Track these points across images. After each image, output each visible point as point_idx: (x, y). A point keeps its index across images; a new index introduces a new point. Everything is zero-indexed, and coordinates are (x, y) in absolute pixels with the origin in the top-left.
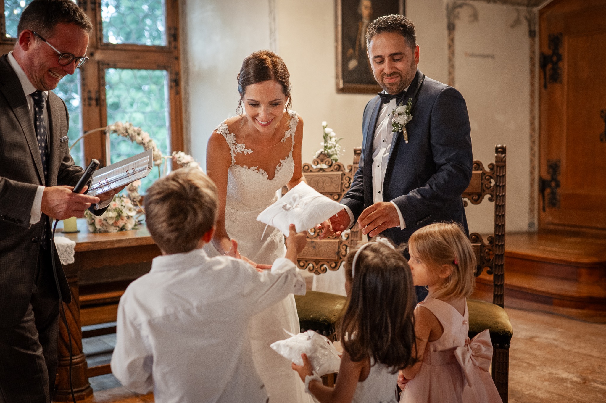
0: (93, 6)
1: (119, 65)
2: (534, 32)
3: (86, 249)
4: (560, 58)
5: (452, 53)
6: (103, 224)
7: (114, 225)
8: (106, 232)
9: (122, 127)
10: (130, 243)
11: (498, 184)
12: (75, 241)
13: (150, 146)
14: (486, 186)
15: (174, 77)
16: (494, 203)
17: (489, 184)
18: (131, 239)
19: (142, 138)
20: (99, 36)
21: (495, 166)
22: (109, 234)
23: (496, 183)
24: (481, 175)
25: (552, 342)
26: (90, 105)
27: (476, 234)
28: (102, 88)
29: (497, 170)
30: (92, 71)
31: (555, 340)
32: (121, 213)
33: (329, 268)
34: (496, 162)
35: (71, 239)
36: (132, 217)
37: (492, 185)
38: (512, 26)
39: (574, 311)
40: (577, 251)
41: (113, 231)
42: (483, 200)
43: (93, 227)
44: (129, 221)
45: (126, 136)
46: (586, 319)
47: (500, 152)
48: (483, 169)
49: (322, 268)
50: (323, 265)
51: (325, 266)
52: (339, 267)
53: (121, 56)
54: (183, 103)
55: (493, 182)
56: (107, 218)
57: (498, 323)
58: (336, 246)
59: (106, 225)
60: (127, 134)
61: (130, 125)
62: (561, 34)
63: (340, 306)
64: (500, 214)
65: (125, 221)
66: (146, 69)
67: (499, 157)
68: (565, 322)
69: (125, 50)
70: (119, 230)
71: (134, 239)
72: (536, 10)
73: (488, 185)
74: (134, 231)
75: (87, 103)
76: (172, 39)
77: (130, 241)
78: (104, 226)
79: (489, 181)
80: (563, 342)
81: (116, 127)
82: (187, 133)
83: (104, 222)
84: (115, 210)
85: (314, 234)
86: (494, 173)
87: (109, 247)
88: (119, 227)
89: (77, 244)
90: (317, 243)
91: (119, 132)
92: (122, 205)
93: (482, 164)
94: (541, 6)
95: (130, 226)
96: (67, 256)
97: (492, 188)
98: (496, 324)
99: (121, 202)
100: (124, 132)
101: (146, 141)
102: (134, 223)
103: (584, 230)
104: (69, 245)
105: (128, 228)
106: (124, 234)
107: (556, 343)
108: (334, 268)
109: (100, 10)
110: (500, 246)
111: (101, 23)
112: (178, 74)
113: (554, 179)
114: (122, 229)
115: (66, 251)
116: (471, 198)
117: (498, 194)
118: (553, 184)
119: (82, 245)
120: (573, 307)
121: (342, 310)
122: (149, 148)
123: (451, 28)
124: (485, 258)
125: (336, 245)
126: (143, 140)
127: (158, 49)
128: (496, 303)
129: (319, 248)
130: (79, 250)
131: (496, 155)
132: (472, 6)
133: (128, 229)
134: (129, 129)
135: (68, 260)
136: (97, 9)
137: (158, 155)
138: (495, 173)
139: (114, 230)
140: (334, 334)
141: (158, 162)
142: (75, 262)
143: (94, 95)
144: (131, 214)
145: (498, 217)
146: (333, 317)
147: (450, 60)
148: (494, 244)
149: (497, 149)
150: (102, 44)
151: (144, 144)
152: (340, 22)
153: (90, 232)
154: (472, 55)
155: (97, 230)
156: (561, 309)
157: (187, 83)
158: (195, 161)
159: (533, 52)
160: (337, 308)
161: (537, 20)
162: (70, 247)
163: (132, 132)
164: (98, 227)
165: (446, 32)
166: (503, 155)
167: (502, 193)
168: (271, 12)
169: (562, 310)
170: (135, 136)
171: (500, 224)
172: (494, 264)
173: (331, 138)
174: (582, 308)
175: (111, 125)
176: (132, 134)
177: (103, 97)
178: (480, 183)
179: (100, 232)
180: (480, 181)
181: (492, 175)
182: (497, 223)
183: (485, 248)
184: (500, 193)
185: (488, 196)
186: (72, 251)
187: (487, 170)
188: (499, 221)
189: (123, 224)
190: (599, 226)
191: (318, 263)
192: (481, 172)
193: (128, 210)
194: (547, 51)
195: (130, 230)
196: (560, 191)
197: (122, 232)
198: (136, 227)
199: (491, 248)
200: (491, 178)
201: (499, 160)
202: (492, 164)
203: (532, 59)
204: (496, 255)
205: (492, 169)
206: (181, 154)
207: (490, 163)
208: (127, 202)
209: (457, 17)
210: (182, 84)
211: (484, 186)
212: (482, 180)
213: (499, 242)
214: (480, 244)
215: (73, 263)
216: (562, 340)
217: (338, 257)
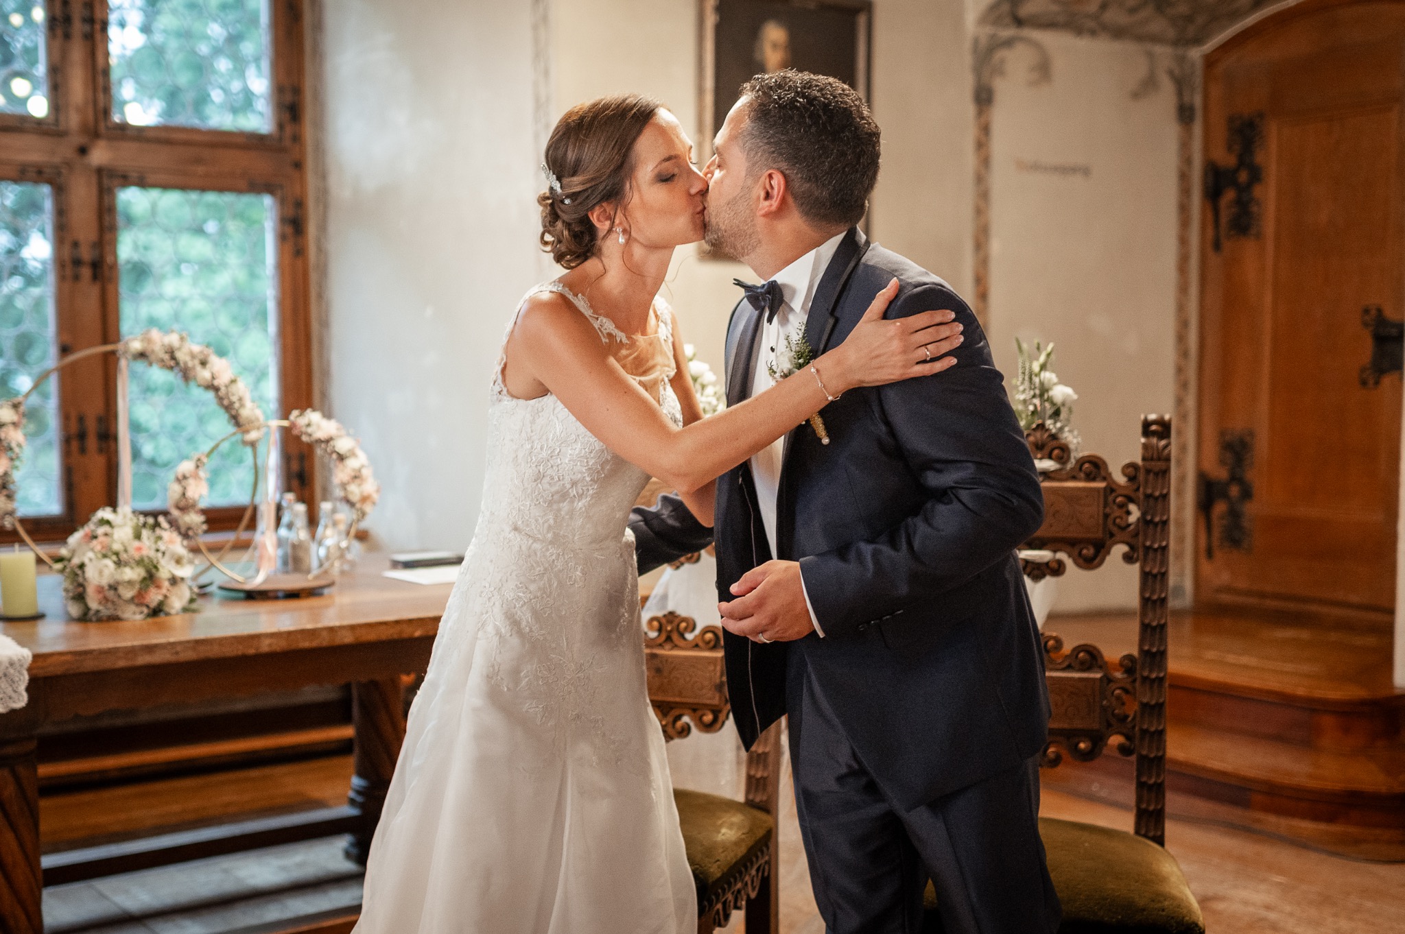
0: (87, 28)
1: (151, 178)
2: (1191, 109)
3: (59, 671)
4: (1256, 175)
5: (985, 161)
6: (106, 599)
7: (136, 601)
8: (115, 619)
9: (161, 344)
10: (177, 653)
11: (1149, 518)
12: (30, 649)
13: (233, 395)
14: (1118, 521)
15: (291, 212)
16: (1137, 566)
17: (1124, 516)
18: (181, 643)
19: (212, 374)
20: (101, 104)
21: (1142, 471)
22: (120, 624)
23: (1144, 514)
24: (1102, 493)
25: (1263, 913)
26: (76, 278)
27: (1091, 649)
28: (108, 236)
29: (1146, 481)
30: (82, 192)
31: (1268, 907)
32: (154, 570)
33: (696, 725)
34: (1144, 459)
35: (21, 643)
36: (182, 579)
37: (1133, 519)
38: (1135, 96)
39: (1307, 826)
40: (1305, 668)
41: (134, 615)
42: (1108, 558)
43: (82, 606)
44: (175, 590)
45: (171, 368)
46: (1340, 848)
47: (1154, 433)
48: (1107, 477)
49: (679, 724)
50: (679, 717)
51: (686, 719)
52: (723, 723)
53: (159, 157)
54: (313, 277)
55: (1135, 513)
56: (118, 583)
57: (1162, 899)
58: (715, 670)
59: (115, 600)
60: (172, 363)
61: (182, 339)
62: (1261, 115)
63: (729, 832)
64: (1155, 597)
65: (164, 591)
66: (221, 189)
67: (1152, 447)
68: (1286, 856)
69: (168, 142)
70: (149, 615)
71: (188, 642)
72: (1196, 54)
73: (1122, 518)
74: (187, 616)
75: (69, 271)
76: (287, 116)
77: (179, 648)
78: (109, 605)
79: (1124, 510)
80: (1291, 914)
81: (145, 345)
82: (321, 356)
83: (111, 594)
84: (140, 562)
85: (659, 635)
86: (1138, 489)
87: (122, 663)
88: (148, 606)
89: (36, 657)
90: (666, 659)
91: (152, 358)
92: (157, 550)
93: (1104, 463)
94: (1210, 44)
95: (177, 603)
96: (9, 691)
97: (1132, 527)
98: (1159, 901)
99: (156, 542)
100: (166, 357)
101: (222, 381)
102: (187, 595)
103: (1314, 608)
104: (15, 659)
105: (173, 608)
106: (162, 628)
107: (1272, 916)
108: (709, 727)
109: (106, 39)
110: (1153, 681)
111: (106, 71)
112: (300, 204)
113: (1235, 478)
114: (157, 611)
115: (5, 675)
116: (1076, 552)
117: (1148, 543)
118: (1234, 491)
119: (49, 661)
120: (1303, 816)
121: (737, 843)
122: (229, 398)
123: (984, 98)
124: (1114, 710)
125: (715, 666)
126: (213, 378)
127: (253, 142)
128: (1143, 832)
129: (670, 673)
130: (41, 673)
131: (1143, 440)
132: (1037, 45)
133: (173, 612)
134: (179, 349)
135: (11, 701)
136: (98, 36)
137: (253, 418)
138: (1141, 489)
139: (134, 613)
140: (715, 909)
141: (253, 435)
142: (28, 705)
143: (86, 254)
144: (181, 572)
145: (1149, 603)
146: (715, 866)
147: (981, 179)
148: (1138, 676)
149: (1146, 425)
150: (109, 124)
151: (216, 389)
152: (709, 83)
153: (71, 620)
154: (1035, 167)
155: (92, 613)
156: (1272, 819)
157: (323, 227)
158: (348, 435)
159: (1187, 161)
160: (723, 837)
161: (1198, 80)
162: (18, 665)
163: (188, 358)
164: (94, 605)
165: (970, 109)
166: (1163, 443)
167: (1161, 541)
168: (539, 54)
169: (1272, 821)
170: (194, 368)
171: (1154, 624)
172: (1137, 729)
173: (703, 387)
174: (1330, 819)
175: (132, 337)
176: (185, 363)
177: (109, 259)
178: (1101, 514)
179: (100, 620)
180: (1101, 508)
181: (1132, 495)
182: (1147, 621)
183: (1113, 686)
184: (1153, 542)
185: (1119, 549)
186: (22, 675)
187: (1121, 479)
188: (1150, 615)
189: (160, 598)
190: (1354, 598)
191: (668, 712)
192: (1102, 485)
193: (173, 563)
194: (1226, 159)
195: (177, 614)
196: (1250, 509)
197: (157, 620)
198: (194, 606)
199: (1129, 687)
200: (1131, 500)
201: (1153, 454)
202: (1132, 465)
203: (1184, 177)
204: (1144, 706)
205: (1132, 479)
206: (313, 417)
207: (1127, 461)
208: (171, 542)
209: (999, 71)
210: (312, 229)
211: (1110, 521)
212: (1105, 507)
213: (1151, 671)
214: (1098, 676)
215: (24, 708)
216: (1288, 908)
217: (720, 698)
